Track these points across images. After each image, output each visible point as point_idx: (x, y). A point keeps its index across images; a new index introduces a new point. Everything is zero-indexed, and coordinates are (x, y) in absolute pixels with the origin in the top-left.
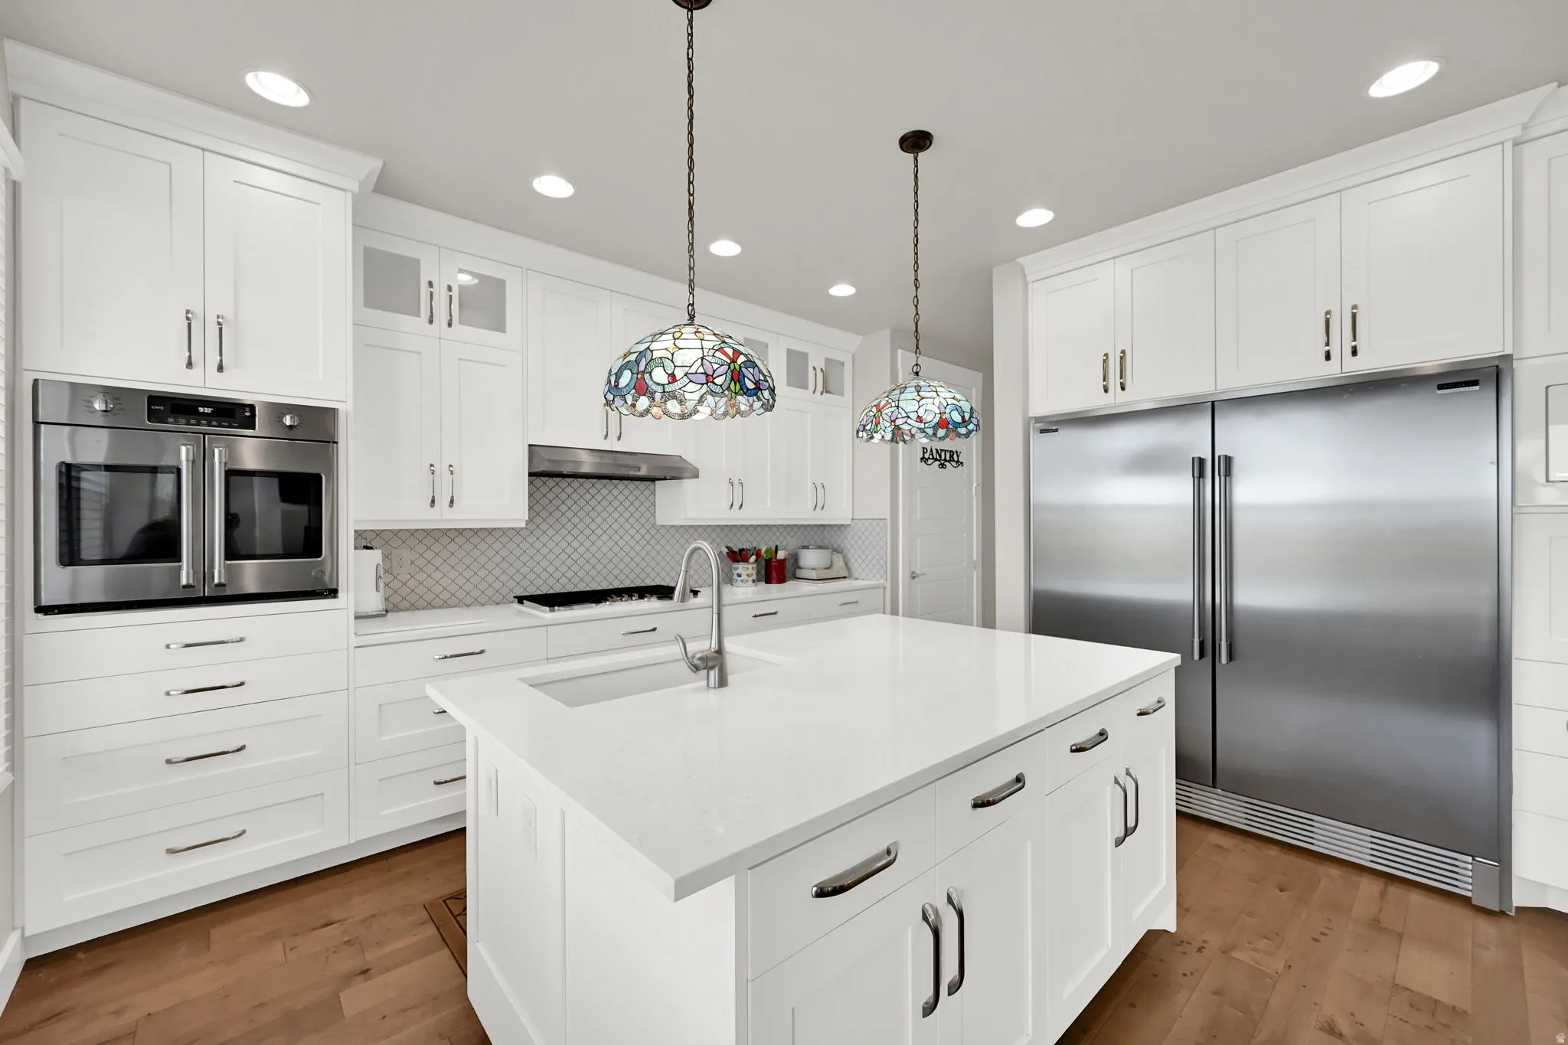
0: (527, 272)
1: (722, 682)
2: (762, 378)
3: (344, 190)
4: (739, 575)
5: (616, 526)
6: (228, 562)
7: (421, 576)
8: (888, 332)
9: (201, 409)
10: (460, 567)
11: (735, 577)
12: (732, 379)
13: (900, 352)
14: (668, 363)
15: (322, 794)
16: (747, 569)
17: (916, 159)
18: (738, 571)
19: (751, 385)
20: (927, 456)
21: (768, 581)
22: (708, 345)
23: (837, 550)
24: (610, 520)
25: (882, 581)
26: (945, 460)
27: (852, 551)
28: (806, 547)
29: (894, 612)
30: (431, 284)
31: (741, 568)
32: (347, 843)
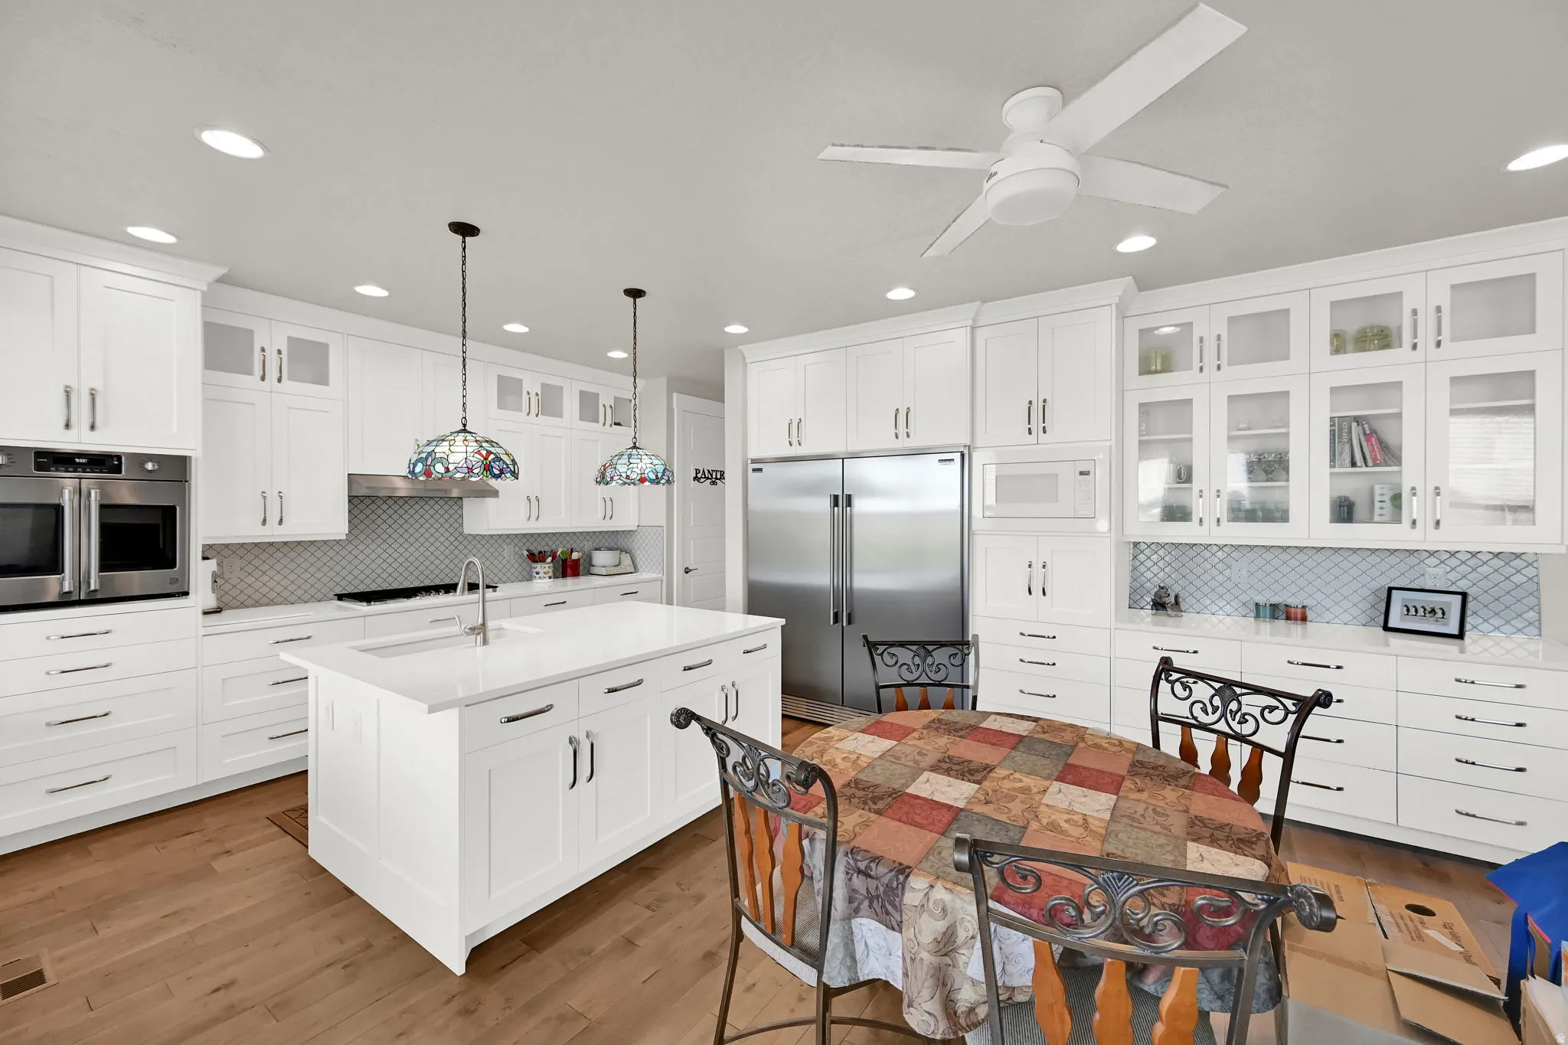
0: (347, 338)
1: (485, 642)
2: (505, 466)
3: (195, 289)
4: (537, 573)
5: (427, 535)
6: (101, 574)
7: (250, 580)
8: (664, 380)
9: (77, 460)
10: (286, 572)
11: (534, 574)
12: (485, 469)
13: (675, 394)
14: (444, 461)
15: (175, 747)
16: (544, 568)
17: (635, 303)
18: (536, 570)
19: (497, 472)
20: (699, 476)
21: (564, 575)
22: (470, 449)
23: (622, 550)
24: (422, 530)
25: (660, 575)
26: (716, 478)
27: (638, 552)
28: (597, 549)
29: (670, 602)
30: (263, 350)
31: (539, 567)
32: (196, 784)
